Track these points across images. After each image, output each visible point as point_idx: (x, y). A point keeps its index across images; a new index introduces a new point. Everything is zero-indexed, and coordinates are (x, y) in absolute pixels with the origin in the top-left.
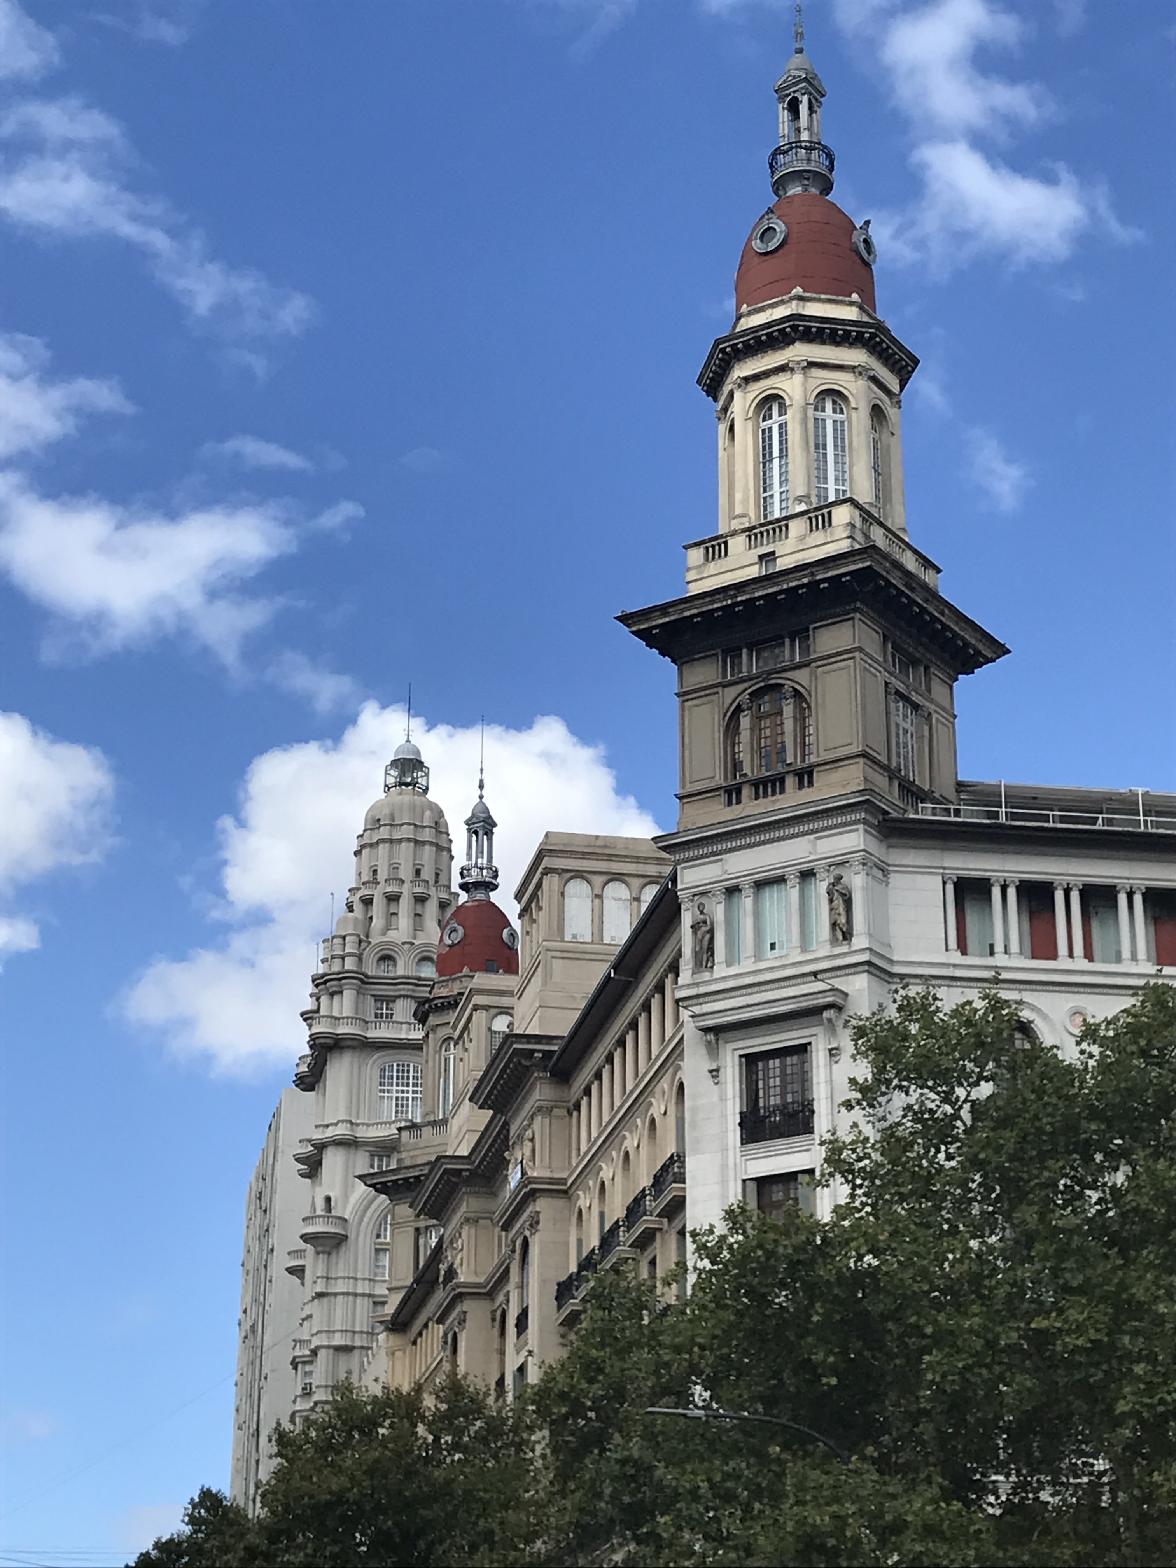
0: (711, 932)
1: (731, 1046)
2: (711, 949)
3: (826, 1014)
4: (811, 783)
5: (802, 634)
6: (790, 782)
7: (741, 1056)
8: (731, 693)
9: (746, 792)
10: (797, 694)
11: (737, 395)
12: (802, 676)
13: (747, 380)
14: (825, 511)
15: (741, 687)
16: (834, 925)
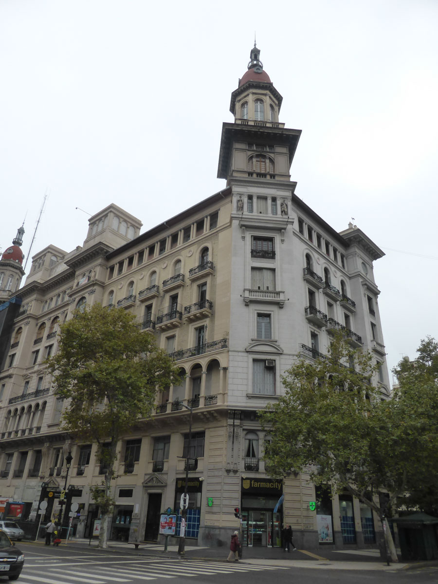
0: (243, 203)
1: (248, 233)
2: (242, 208)
3: (283, 231)
4: (274, 178)
5: (271, 147)
6: (268, 177)
7: (252, 236)
8: (249, 153)
9: (255, 175)
10: (270, 158)
11: (251, 96)
12: (272, 155)
13: (253, 93)
14: (277, 124)
15: (253, 152)
16: (282, 212)
